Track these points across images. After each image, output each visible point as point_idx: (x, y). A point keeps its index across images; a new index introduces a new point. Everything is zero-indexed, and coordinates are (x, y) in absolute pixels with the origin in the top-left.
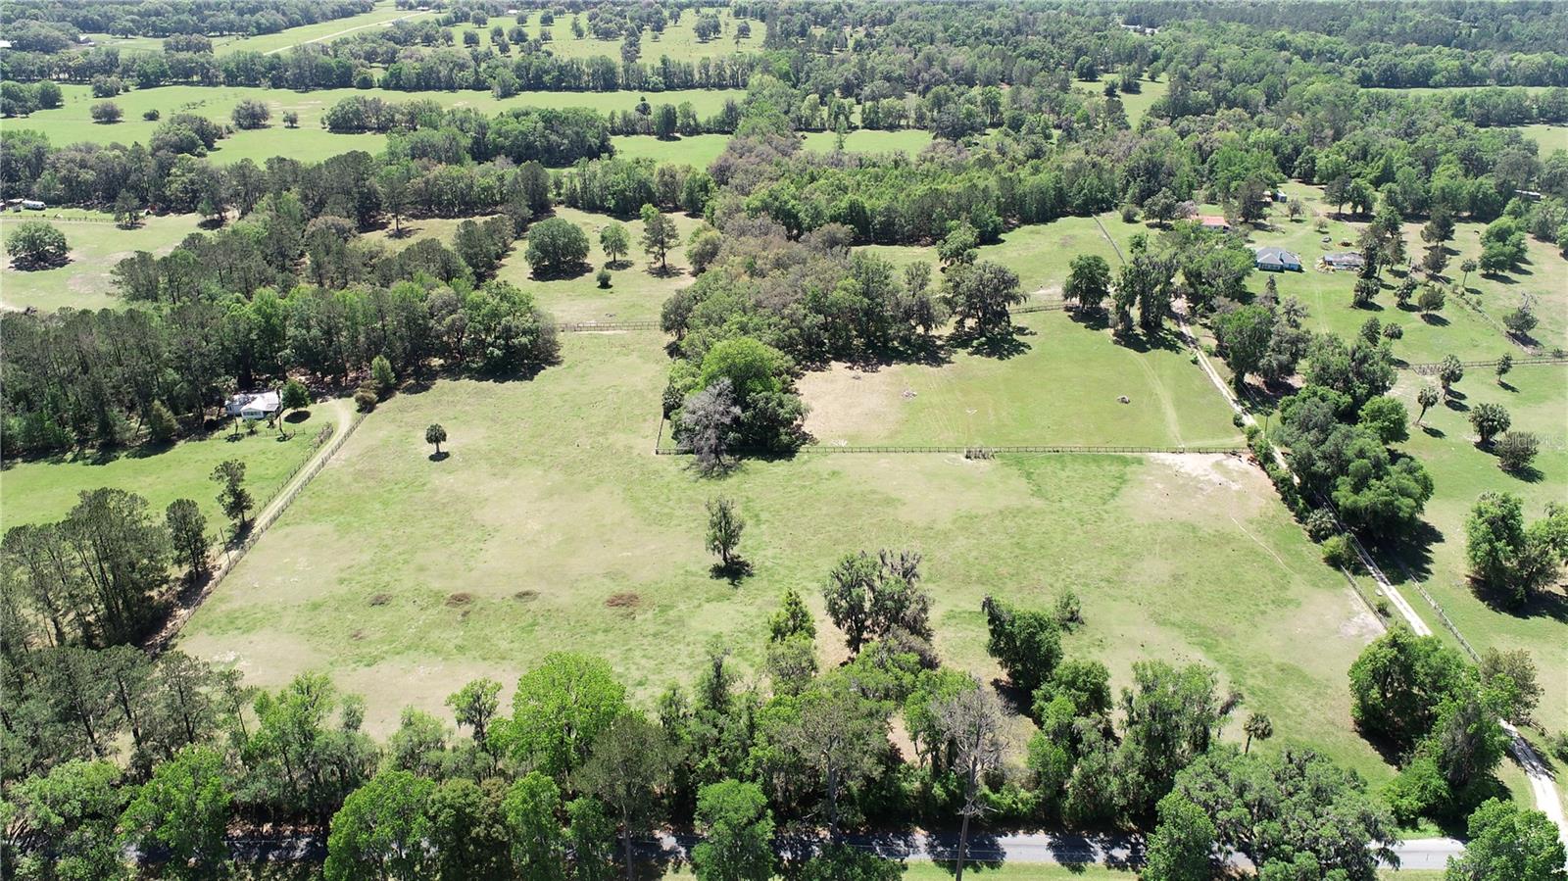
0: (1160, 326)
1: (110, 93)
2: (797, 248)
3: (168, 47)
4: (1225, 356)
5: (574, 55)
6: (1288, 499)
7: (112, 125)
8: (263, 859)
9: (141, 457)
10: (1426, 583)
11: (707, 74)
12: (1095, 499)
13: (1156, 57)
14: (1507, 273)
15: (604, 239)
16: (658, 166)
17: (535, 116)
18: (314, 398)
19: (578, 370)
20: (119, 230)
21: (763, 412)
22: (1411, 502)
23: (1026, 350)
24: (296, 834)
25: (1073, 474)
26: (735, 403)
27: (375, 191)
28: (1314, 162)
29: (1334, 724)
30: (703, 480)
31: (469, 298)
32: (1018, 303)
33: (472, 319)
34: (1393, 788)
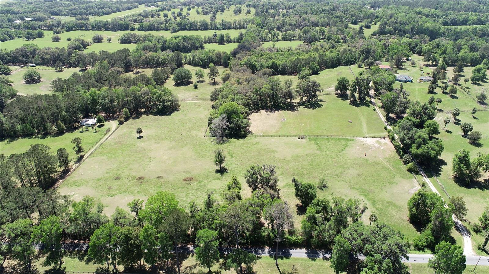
0: (365, 99)
1: (58, 33)
2: (255, 76)
3: (76, 19)
4: (384, 108)
5: (195, 19)
6: (398, 152)
7: (58, 42)
8: (74, 250)
9: (54, 137)
10: (439, 178)
11: (235, 25)
12: (337, 151)
13: (377, 17)
14: (480, 82)
15: (196, 74)
16: (216, 52)
17: (180, 38)
18: (106, 120)
19: (185, 112)
20: (56, 72)
21: (236, 124)
22: (435, 152)
23: (321, 106)
25: (331, 144)
26: (227, 122)
27: (131, 60)
28: (421, 48)
29: (402, 219)
30: (217, 145)
31: (152, 91)
32: (320, 92)
33: (153, 97)
34: (417, 238)
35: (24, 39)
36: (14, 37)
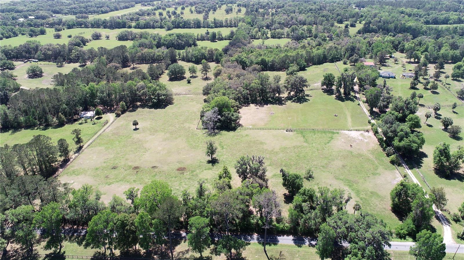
0: (349, 94)
1: (59, 30)
2: (245, 72)
3: (76, 17)
4: (368, 103)
5: (189, 18)
6: (381, 145)
7: (59, 39)
8: (73, 235)
10: (420, 169)
11: (227, 23)
12: (323, 143)
13: (362, 16)
14: (460, 79)
15: (190, 69)
16: (208, 49)
17: (175, 35)
18: (104, 113)
19: (178, 106)
20: (57, 68)
21: (227, 117)
22: (417, 145)
23: (308, 101)
24: (83, 229)
25: (317, 136)
26: (219, 115)
27: (127, 56)
28: (404, 46)
29: (385, 209)
30: (209, 137)
31: (148, 85)
32: (307, 87)
33: (148, 91)
34: (399, 227)
35: (27, 36)
36: (18, 34)
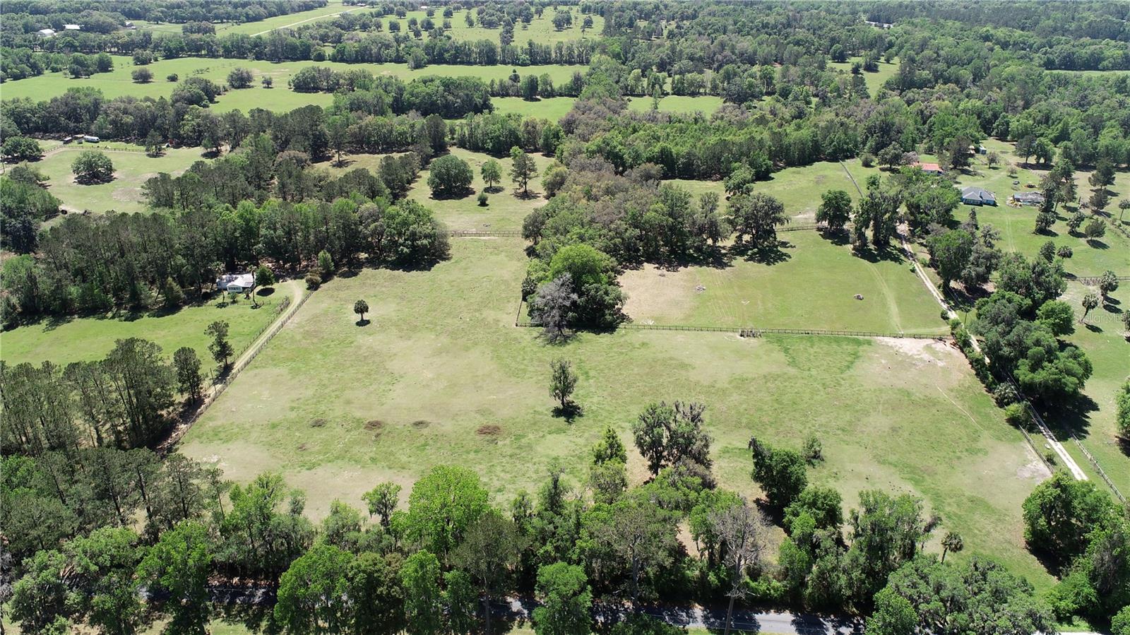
0: (887, 243)
1: (145, 62)
2: (621, 180)
3: (185, 30)
4: (936, 267)
5: (467, 39)
6: (981, 375)
7: (145, 85)
8: (232, 603)
9: (158, 317)
10: (1084, 441)
11: (561, 54)
12: (835, 369)
13: (891, 45)
15: (484, 171)
16: (524, 119)
17: (437, 82)
18: (277, 279)
19: (463, 264)
20: (148, 158)
21: (594, 298)
22: (1075, 380)
23: (787, 259)
24: (256, 586)
25: (820, 351)
26: (574, 291)
27: (324, 134)
28: (1008, 124)
29: (1010, 543)
30: (549, 346)
31: (387, 211)
32: (782, 224)
33: (388, 226)
34: (1054, 593)
35: (65, 74)
36: (43, 70)
